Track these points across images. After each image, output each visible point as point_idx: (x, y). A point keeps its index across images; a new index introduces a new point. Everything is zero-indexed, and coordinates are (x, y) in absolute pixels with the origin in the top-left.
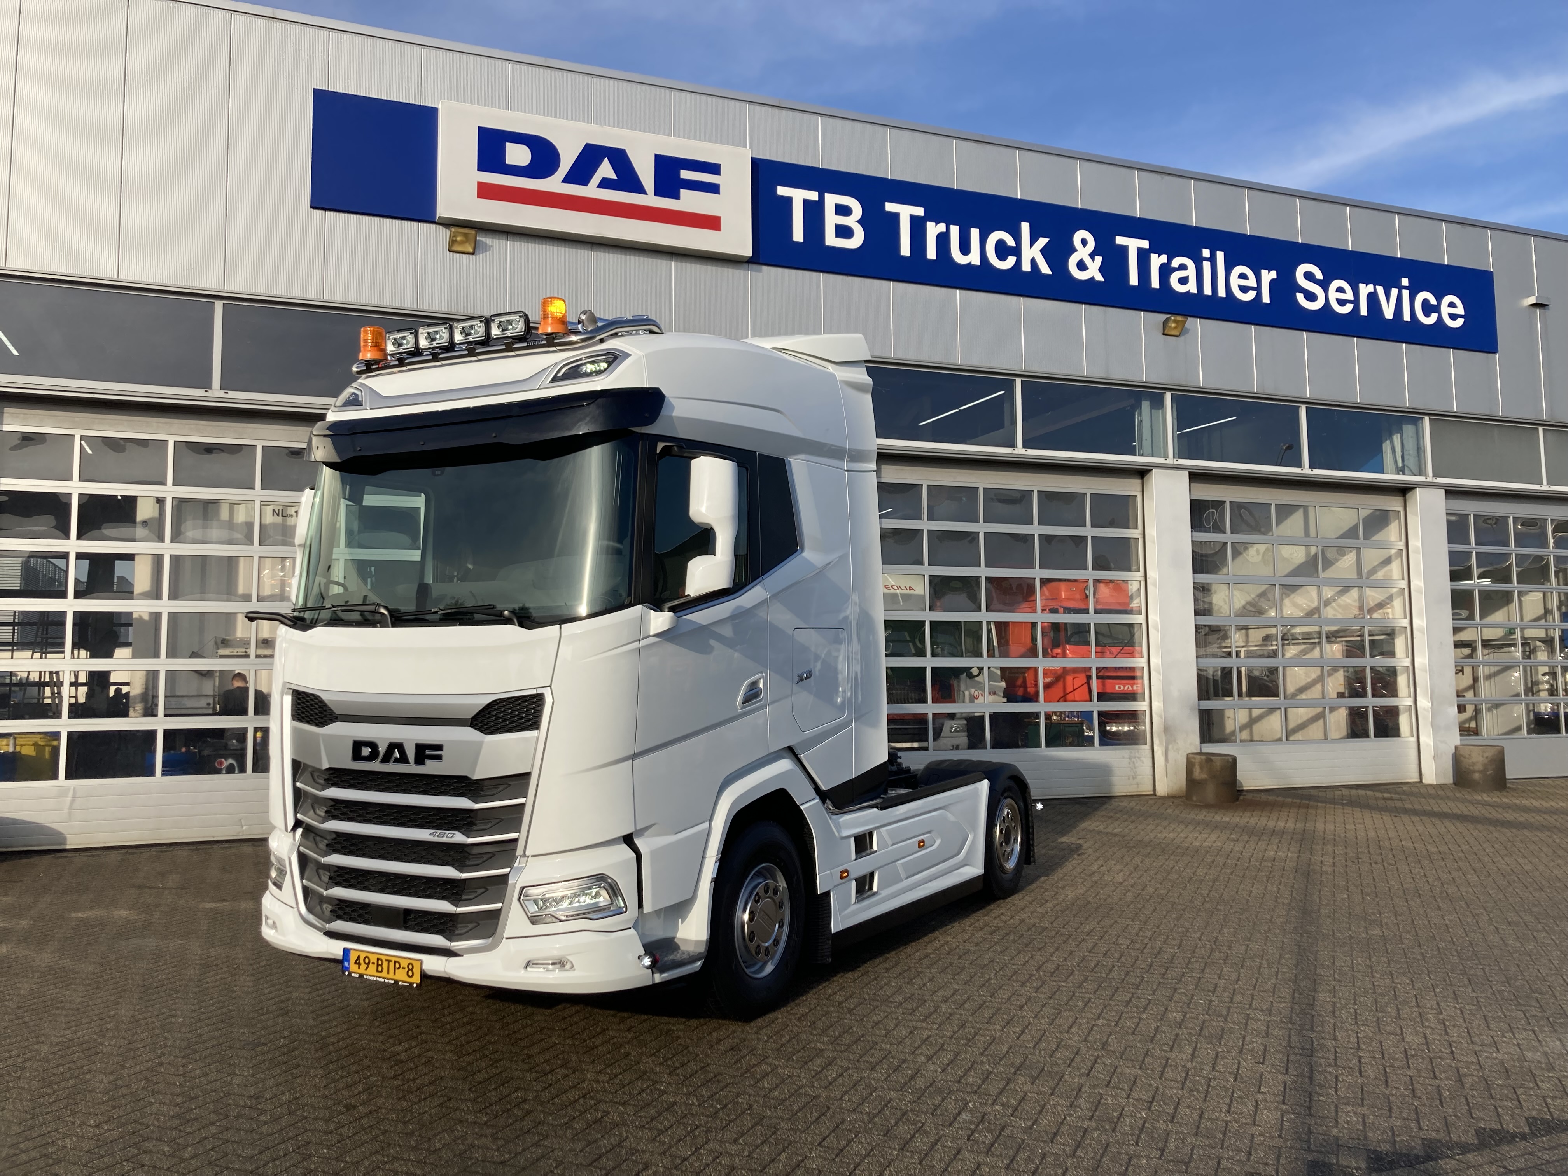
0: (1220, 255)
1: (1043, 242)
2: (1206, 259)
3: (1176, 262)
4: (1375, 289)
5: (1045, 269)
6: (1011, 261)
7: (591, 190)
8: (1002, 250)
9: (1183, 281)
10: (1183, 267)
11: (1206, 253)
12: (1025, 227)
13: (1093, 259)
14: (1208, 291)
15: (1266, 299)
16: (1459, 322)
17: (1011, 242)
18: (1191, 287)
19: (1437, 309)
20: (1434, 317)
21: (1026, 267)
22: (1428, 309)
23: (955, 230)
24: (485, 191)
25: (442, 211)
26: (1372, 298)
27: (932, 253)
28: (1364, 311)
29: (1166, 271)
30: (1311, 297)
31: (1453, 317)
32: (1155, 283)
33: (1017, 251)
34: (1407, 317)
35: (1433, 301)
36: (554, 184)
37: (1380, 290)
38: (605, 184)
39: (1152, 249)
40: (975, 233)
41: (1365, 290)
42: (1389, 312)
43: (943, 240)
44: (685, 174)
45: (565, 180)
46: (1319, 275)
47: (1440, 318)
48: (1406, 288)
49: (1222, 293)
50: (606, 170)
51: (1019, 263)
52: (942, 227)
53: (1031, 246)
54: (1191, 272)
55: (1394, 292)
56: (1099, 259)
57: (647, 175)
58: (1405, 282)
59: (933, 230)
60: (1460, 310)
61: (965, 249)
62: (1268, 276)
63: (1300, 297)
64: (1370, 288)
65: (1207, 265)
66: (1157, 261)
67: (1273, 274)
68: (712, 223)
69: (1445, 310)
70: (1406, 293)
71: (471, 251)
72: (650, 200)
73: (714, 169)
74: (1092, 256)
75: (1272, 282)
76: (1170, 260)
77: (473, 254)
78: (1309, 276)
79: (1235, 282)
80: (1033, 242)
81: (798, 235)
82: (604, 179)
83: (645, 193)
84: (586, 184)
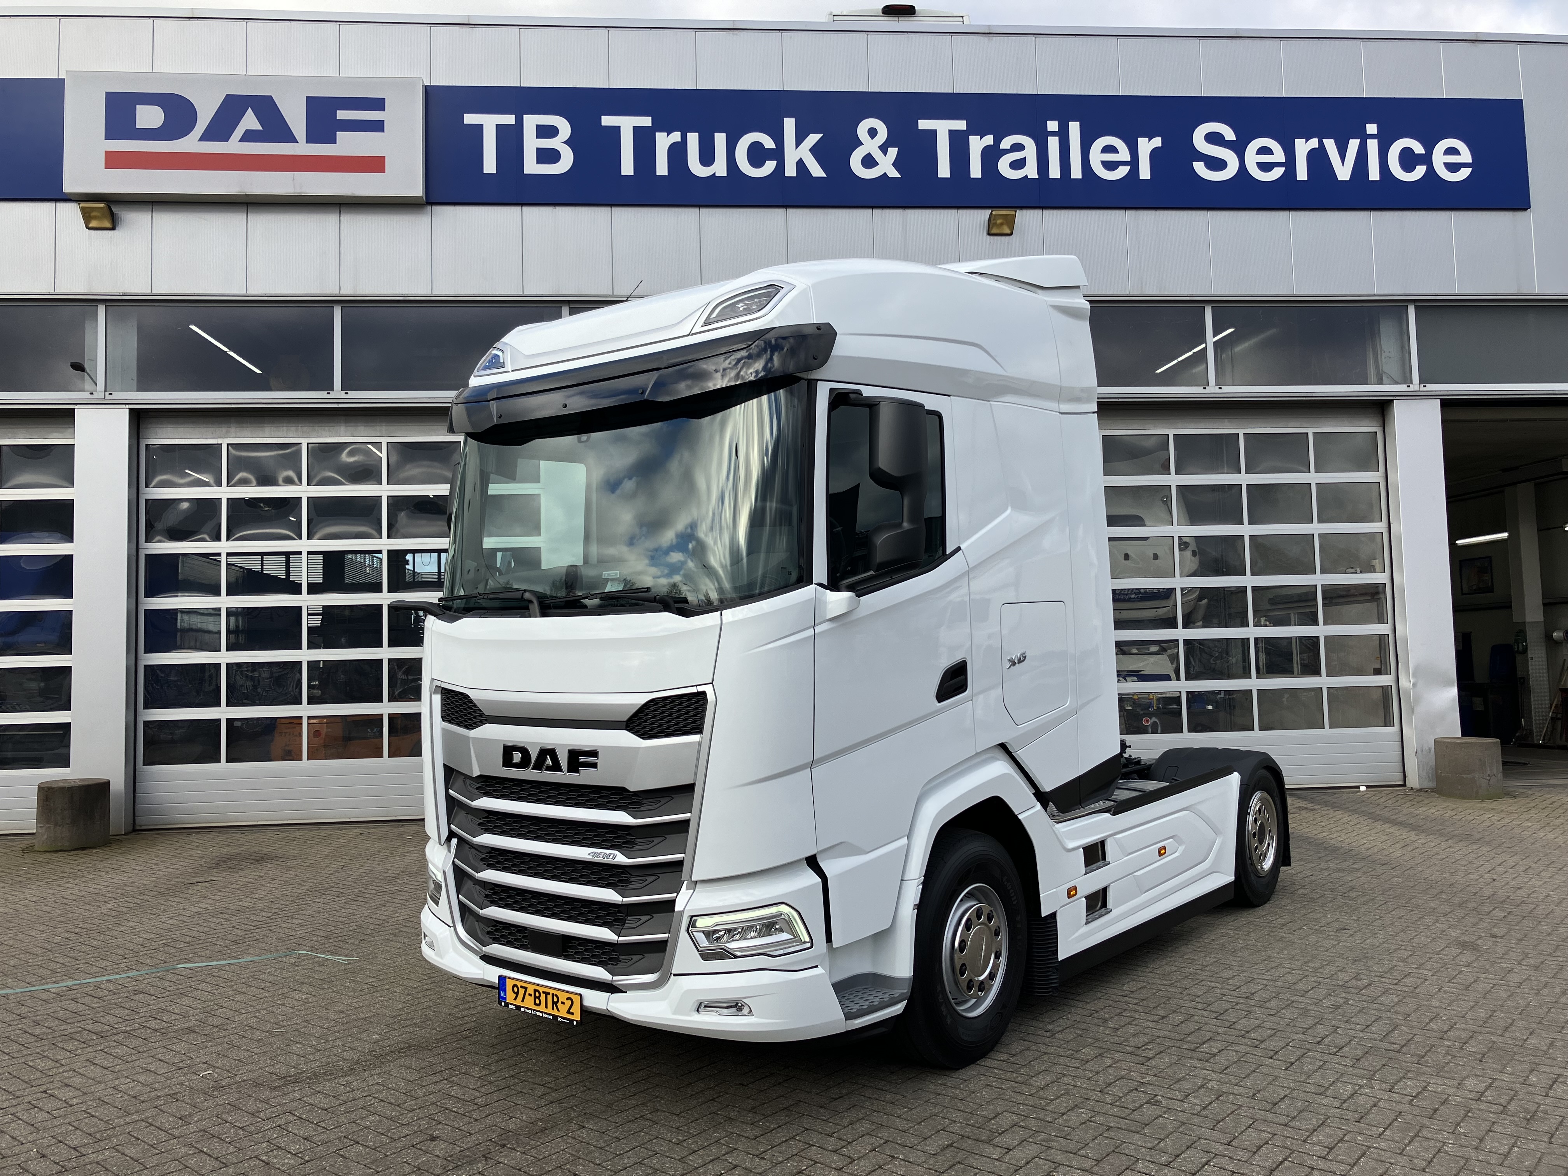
0: (1074, 128)
1: (813, 139)
2: (1053, 134)
3: (1006, 143)
5: (816, 170)
6: (770, 166)
7: (234, 146)
8: (757, 155)
9: (1018, 164)
10: (1018, 147)
11: (1053, 126)
12: (789, 125)
13: (885, 153)
14: (1055, 172)
15: (1145, 173)
16: (1465, 173)
17: (769, 143)
18: (1031, 171)
19: (1426, 159)
20: (1420, 171)
21: (791, 171)
22: (1408, 160)
23: (693, 139)
24: (114, 160)
25: (69, 186)
27: (662, 168)
28: (1302, 174)
29: (991, 156)
30: (1217, 164)
31: (1453, 167)
32: (976, 172)
33: (778, 154)
34: (1374, 174)
35: (1419, 149)
37: (1330, 145)
38: (249, 136)
39: (971, 130)
40: (720, 139)
41: (1303, 147)
42: (1343, 172)
43: (678, 152)
44: (342, 115)
45: (203, 138)
46: (1229, 134)
47: (1431, 170)
48: (1372, 136)
49: (1076, 172)
50: (250, 121)
51: (781, 167)
53: (796, 148)
54: (1030, 151)
55: (1354, 145)
56: (893, 152)
57: (297, 120)
58: (1372, 129)
59: (663, 141)
60: (1466, 156)
61: (707, 158)
62: (1146, 146)
64: (1314, 143)
65: (1053, 143)
66: (977, 145)
67: (1157, 142)
68: (376, 164)
69: (1439, 159)
70: (1373, 146)
71: (109, 225)
72: (302, 148)
73: (378, 104)
74: (884, 148)
75: (1155, 154)
77: (113, 228)
78: (1214, 138)
79: (1096, 157)
80: (799, 140)
81: (490, 166)
82: (247, 132)
83: (294, 140)
84: (227, 139)
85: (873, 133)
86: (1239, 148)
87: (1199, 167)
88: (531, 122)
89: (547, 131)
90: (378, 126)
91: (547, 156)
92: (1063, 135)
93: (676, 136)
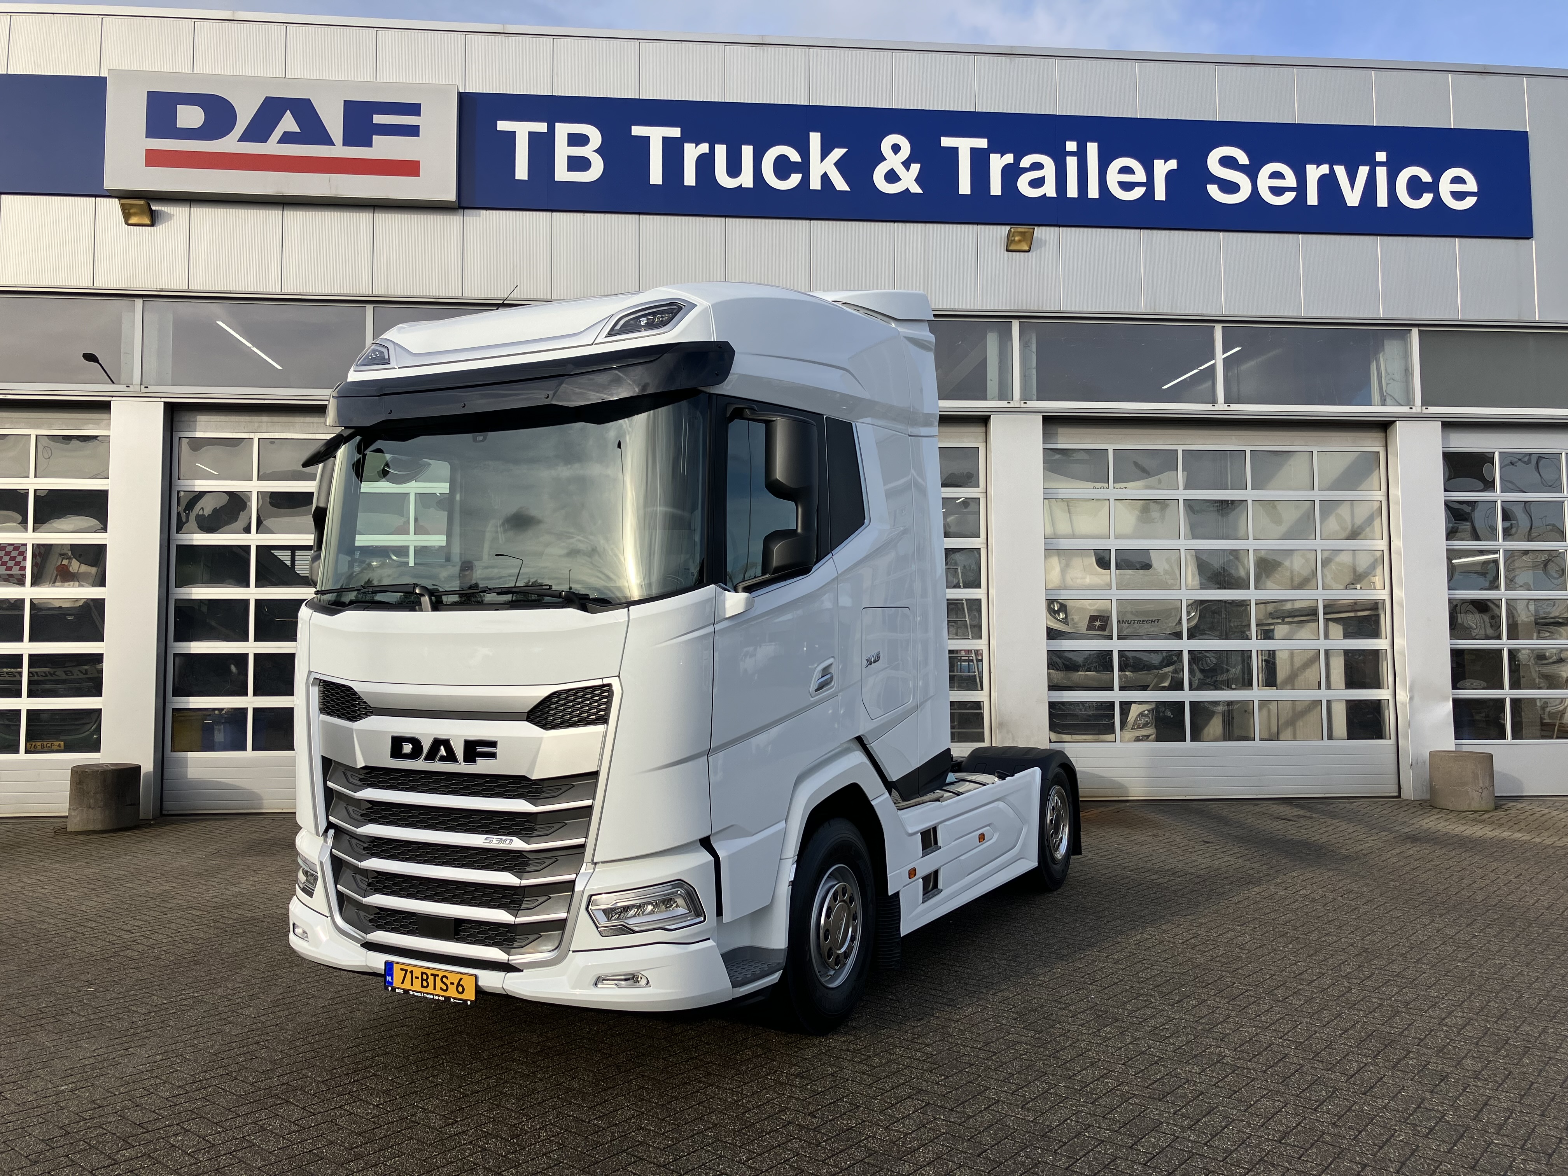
0: (1092, 148)
1: (838, 153)
2: (1072, 154)
3: (1026, 162)
4: (1332, 170)
5: (840, 184)
6: (795, 179)
7: (272, 147)
8: (783, 167)
9: (1037, 183)
10: (1037, 166)
11: (1071, 146)
12: (815, 138)
13: (908, 169)
14: (1072, 192)
15: (1160, 194)
16: (1470, 202)
17: (794, 156)
18: (1049, 190)
19: (1433, 187)
20: (1427, 199)
21: (815, 184)
22: (1416, 188)
23: (721, 150)
24: (154, 159)
25: (110, 183)
26: (1328, 184)
27: (690, 178)
28: (1312, 199)
29: (1011, 173)
30: (1230, 187)
31: (1459, 196)
32: (996, 189)
33: (803, 168)
34: (1382, 201)
35: (1426, 177)
36: (230, 144)
37: (1340, 171)
38: (287, 138)
39: (992, 149)
40: (747, 152)
41: (1314, 173)
42: (1353, 198)
43: (705, 163)
44: (379, 119)
45: (242, 139)
46: (1243, 158)
47: (1437, 198)
48: (1381, 164)
49: (1093, 192)
50: (288, 123)
51: (806, 180)
52: (704, 148)
53: (822, 161)
54: (1049, 170)
55: (1363, 172)
56: (915, 168)
57: (334, 123)
58: (1381, 156)
59: (692, 152)
60: (1472, 185)
61: (734, 169)
62: (1162, 168)
63: (1213, 190)
64: (1325, 169)
65: (1072, 163)
66: (998, 163)
67: (1173, 164)
68: (410, 168)
69: (1445, 187)
70: (1382, 173)
71: (148, 222)
72: (339, 150)
73: (414, 109)
74: (907, 164)
75: (1170, 176)
76: (1018, 160)
77: (152, 225)
78: (1228, 162)
79: (1113, 177)
80: (825, 153)
81: (522, 172)
82: (286, 134)
83: (331, 143)
84: (265, 140)
85: (896, 148)
86: (1252, 172)
88: (563, 130)
89: (578, 140)
90: (413, 131)
91: (578, 164)
92: (1082, 156)
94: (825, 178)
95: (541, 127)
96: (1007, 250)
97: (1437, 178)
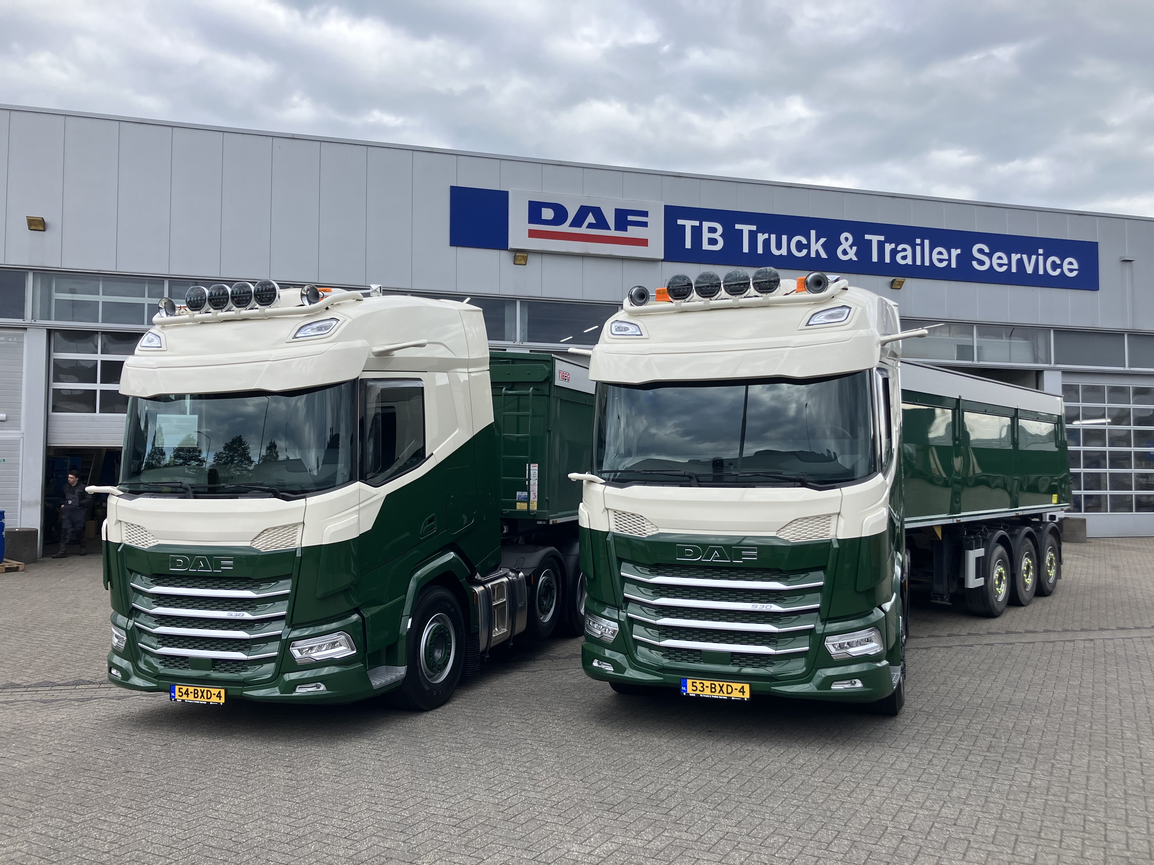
0: (927, 242)
1: (823, 240)
2: (918, 245)
3: (900, 248)
4: (1021, 257)
5: (824, 255)
6: (805, 252)
7: (583, 230)
8: (800, 246)
9: (904, 258)
10: (904, 250)
11: (918, 241)
12: (813, 233)
13: (851, 249)
14: (918, 262)
15: (954, 265)
16: (1075, 273)
17: (804, 241)
18: (909, 261)
19: (1061, 266)
20: (1058, 271)
21: (813, 255)
22: (1054, 266)
23: (773, 237)
24: (533, 234)
25: (511, 245)
26: (1020, 262)
27: (760, 251)
28: (1014, 270)
29: (894, 253)
30: (981, 263)
31: (1071, 270)
32: (887, 260)
33: (808, 246)
34: (1041, 272)
35: (1058, 262)
36: (565, 228)
37: (1025, 257)
38: (590, 226)
39: (886, 241)
40: (784, 238)
41: (1015, 257)
42: (1030, 270)
43: (767, 243)
44: (630, 218)
45: (572, 225)
46: (987, 250)
47: (1062, 272)
48: (1041, 255)
49: (927, 263)
50: (591, 219)
51: (809, 252)
53: (816, 243)
54: (909, 253)
55: (1034, 257)
56: (855, 248)
57: (610, 219)
58: (1041, 251)
59: (761, 237)
60: (1076, 266)
61: (779, 247)
62: (955, 252)
65: (918, 248)
66: (889, 247)
67: (959, 251)
68: (643, 242)
69: (1066, 267)
70: (1041, 258)
72: (612, 233)
73: (645, 214)
74: (851, 246)
75: (958, 256)
76: (896, 246)
77: (525, 265)
78: (981, 251)
79: (935, 256)
80: (817, 240)
81: (688, 245)
82: (589, 223)
83: (610, 229)
84: (581, 227)
85: (847, 239)
86: (990, 256)
87: (975, 263)
88: (706, 225)
89: (712, 230)
90: (645, 224)
91: (713, 242)
92: (922, 245)
93: (766, 236)
94: (817, 252)
95: (697, 223)
96: (891, 288)
97: (1062, 261)
